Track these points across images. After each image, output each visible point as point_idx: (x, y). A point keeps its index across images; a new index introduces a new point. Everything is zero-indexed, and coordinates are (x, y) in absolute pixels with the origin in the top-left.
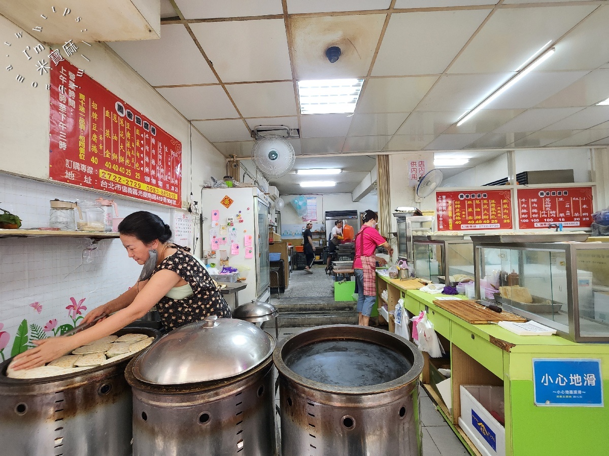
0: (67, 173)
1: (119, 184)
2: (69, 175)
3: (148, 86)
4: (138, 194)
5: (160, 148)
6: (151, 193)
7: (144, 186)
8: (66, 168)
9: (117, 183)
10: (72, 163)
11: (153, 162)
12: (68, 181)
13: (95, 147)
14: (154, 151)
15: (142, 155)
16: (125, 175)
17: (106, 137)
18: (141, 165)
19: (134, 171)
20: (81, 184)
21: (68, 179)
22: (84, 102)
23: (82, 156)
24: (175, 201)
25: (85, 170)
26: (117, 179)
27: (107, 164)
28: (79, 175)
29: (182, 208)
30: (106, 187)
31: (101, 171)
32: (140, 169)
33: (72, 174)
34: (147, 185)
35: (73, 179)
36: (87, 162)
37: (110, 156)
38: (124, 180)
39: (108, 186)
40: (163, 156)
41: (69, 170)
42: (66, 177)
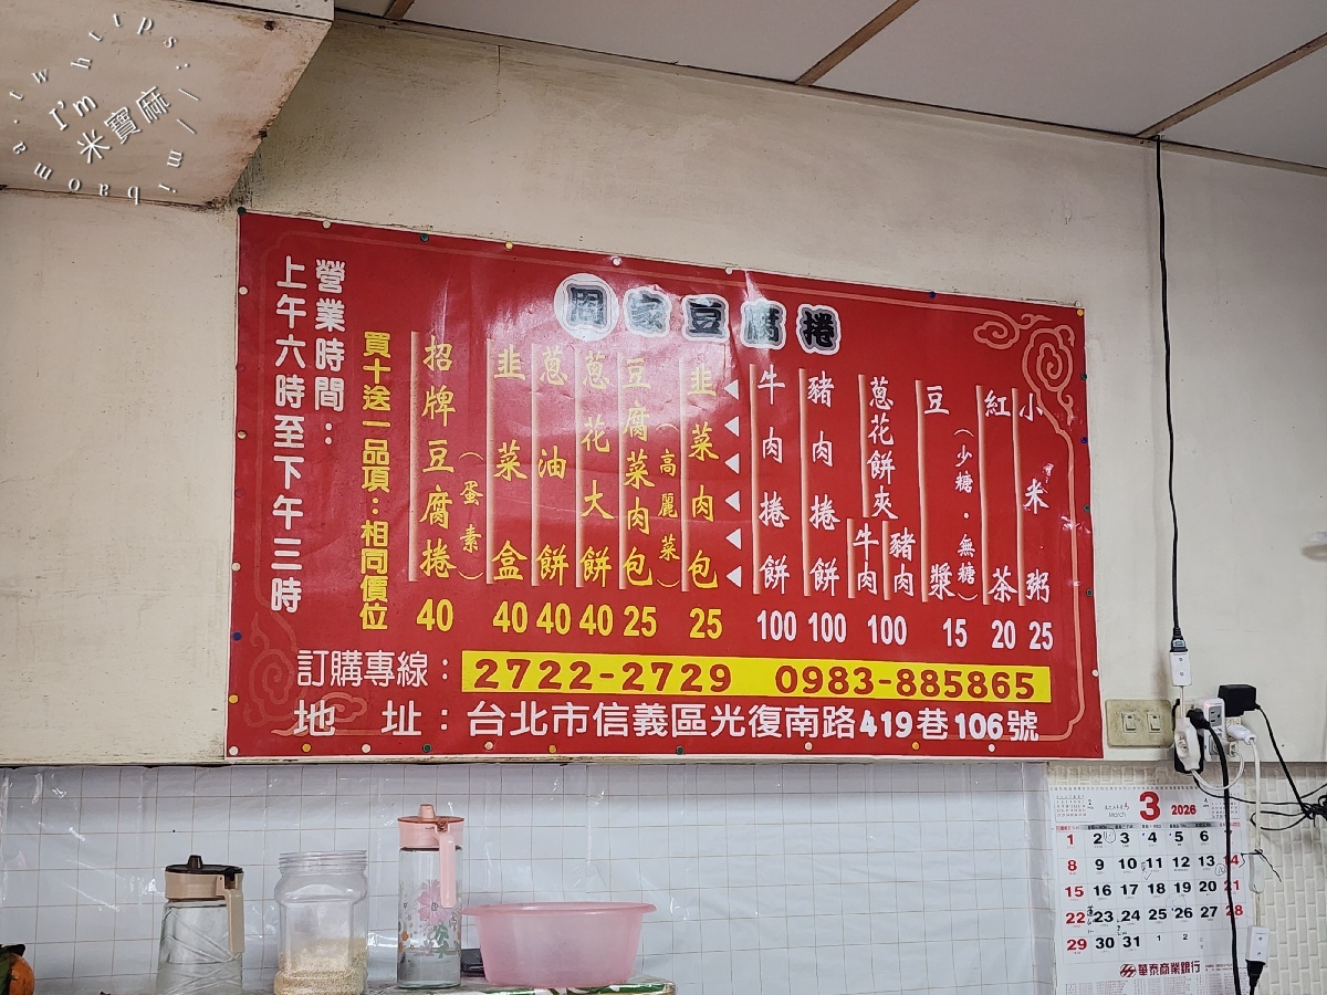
0: (301, 712)
1: (576, 700)
2: (315, 718)
3: (772, 90)
4: (712, 726)
5: (872, 411)
6: (808, 702)
7: (753, 675)
8: (297, 691)
9: (563, 699)
10: (328, 658)
11: (824, 513)
12: (306, 748)
13: (440, 551)
14: (824, 450)
15: (734, 501)
16: (615, 644)
17: (499, 482)
18: (724, 560)
19: (674, 606)
20: (366, 748)
21: (307, 738)
22: (384, 362)
23: (372, 618)
24: (1030, 718)
25: (389, 676)
26: (565, 678)
27: (505, 618)
28: (357, 707)
29: (1109, 754)
30: (499, 732)
31: (470, 658)
32: (724, 581)
33: (323, 711)
34: (776, 663)
35: (332, 731)
36: (401, 635)
37: (524, 567)
38: (608, 670)
39: (511, 724)
40: (903, 457)
41: (313, 696)
42: (300, 729)
